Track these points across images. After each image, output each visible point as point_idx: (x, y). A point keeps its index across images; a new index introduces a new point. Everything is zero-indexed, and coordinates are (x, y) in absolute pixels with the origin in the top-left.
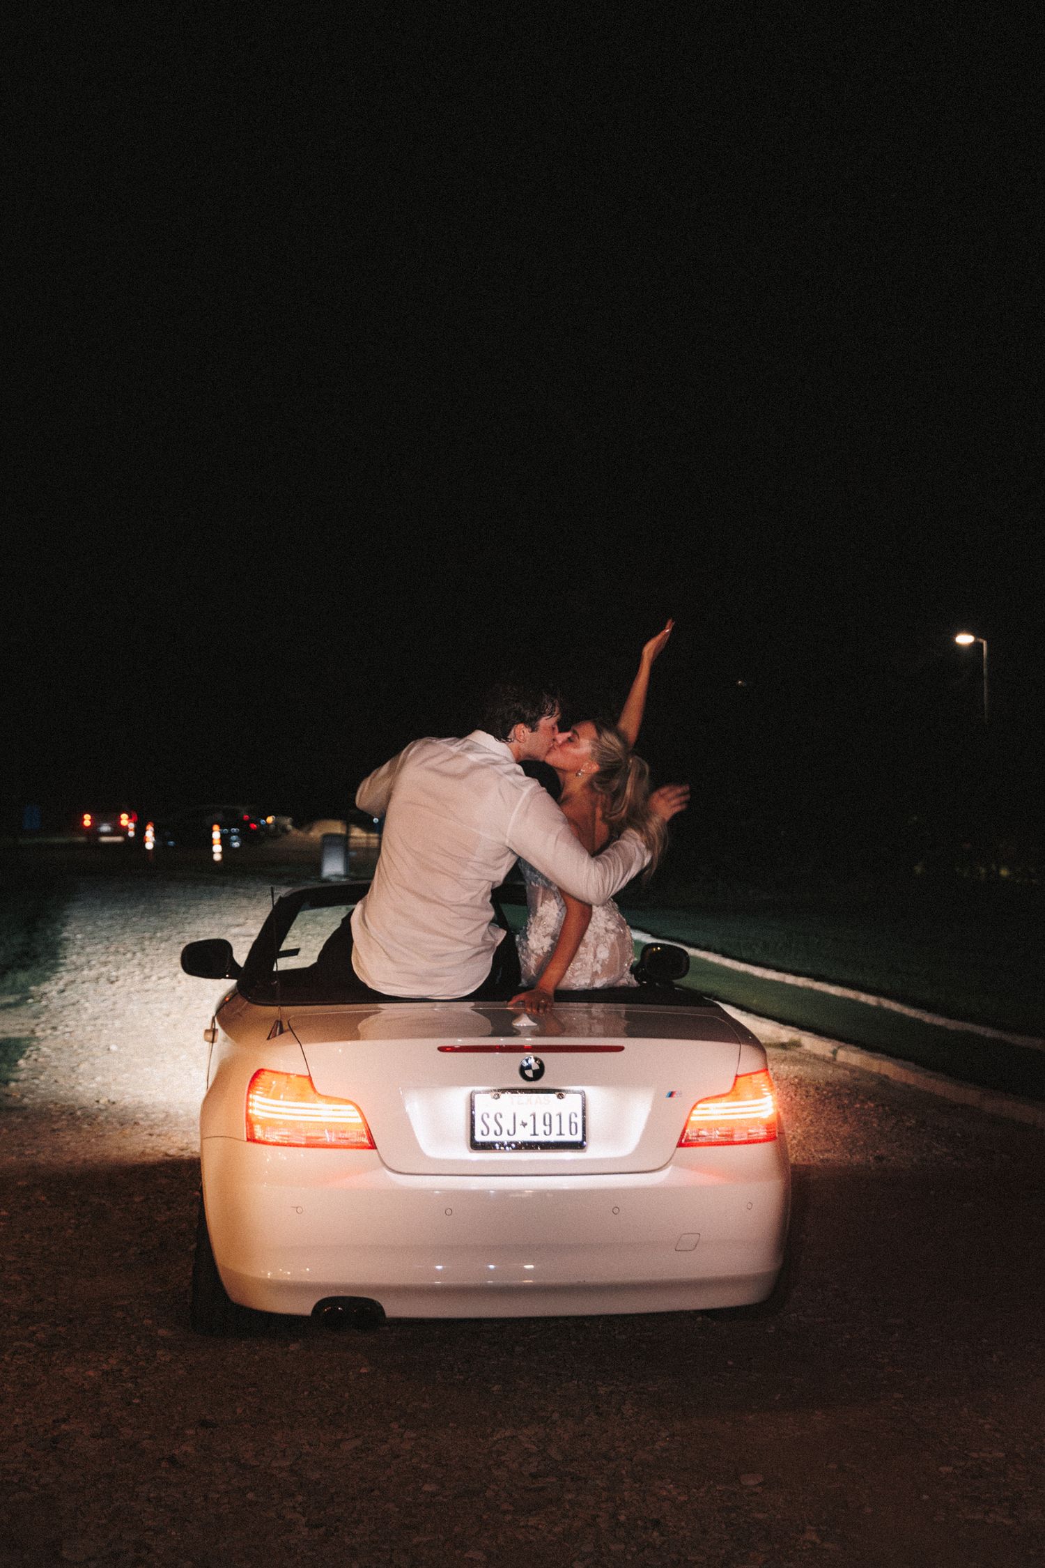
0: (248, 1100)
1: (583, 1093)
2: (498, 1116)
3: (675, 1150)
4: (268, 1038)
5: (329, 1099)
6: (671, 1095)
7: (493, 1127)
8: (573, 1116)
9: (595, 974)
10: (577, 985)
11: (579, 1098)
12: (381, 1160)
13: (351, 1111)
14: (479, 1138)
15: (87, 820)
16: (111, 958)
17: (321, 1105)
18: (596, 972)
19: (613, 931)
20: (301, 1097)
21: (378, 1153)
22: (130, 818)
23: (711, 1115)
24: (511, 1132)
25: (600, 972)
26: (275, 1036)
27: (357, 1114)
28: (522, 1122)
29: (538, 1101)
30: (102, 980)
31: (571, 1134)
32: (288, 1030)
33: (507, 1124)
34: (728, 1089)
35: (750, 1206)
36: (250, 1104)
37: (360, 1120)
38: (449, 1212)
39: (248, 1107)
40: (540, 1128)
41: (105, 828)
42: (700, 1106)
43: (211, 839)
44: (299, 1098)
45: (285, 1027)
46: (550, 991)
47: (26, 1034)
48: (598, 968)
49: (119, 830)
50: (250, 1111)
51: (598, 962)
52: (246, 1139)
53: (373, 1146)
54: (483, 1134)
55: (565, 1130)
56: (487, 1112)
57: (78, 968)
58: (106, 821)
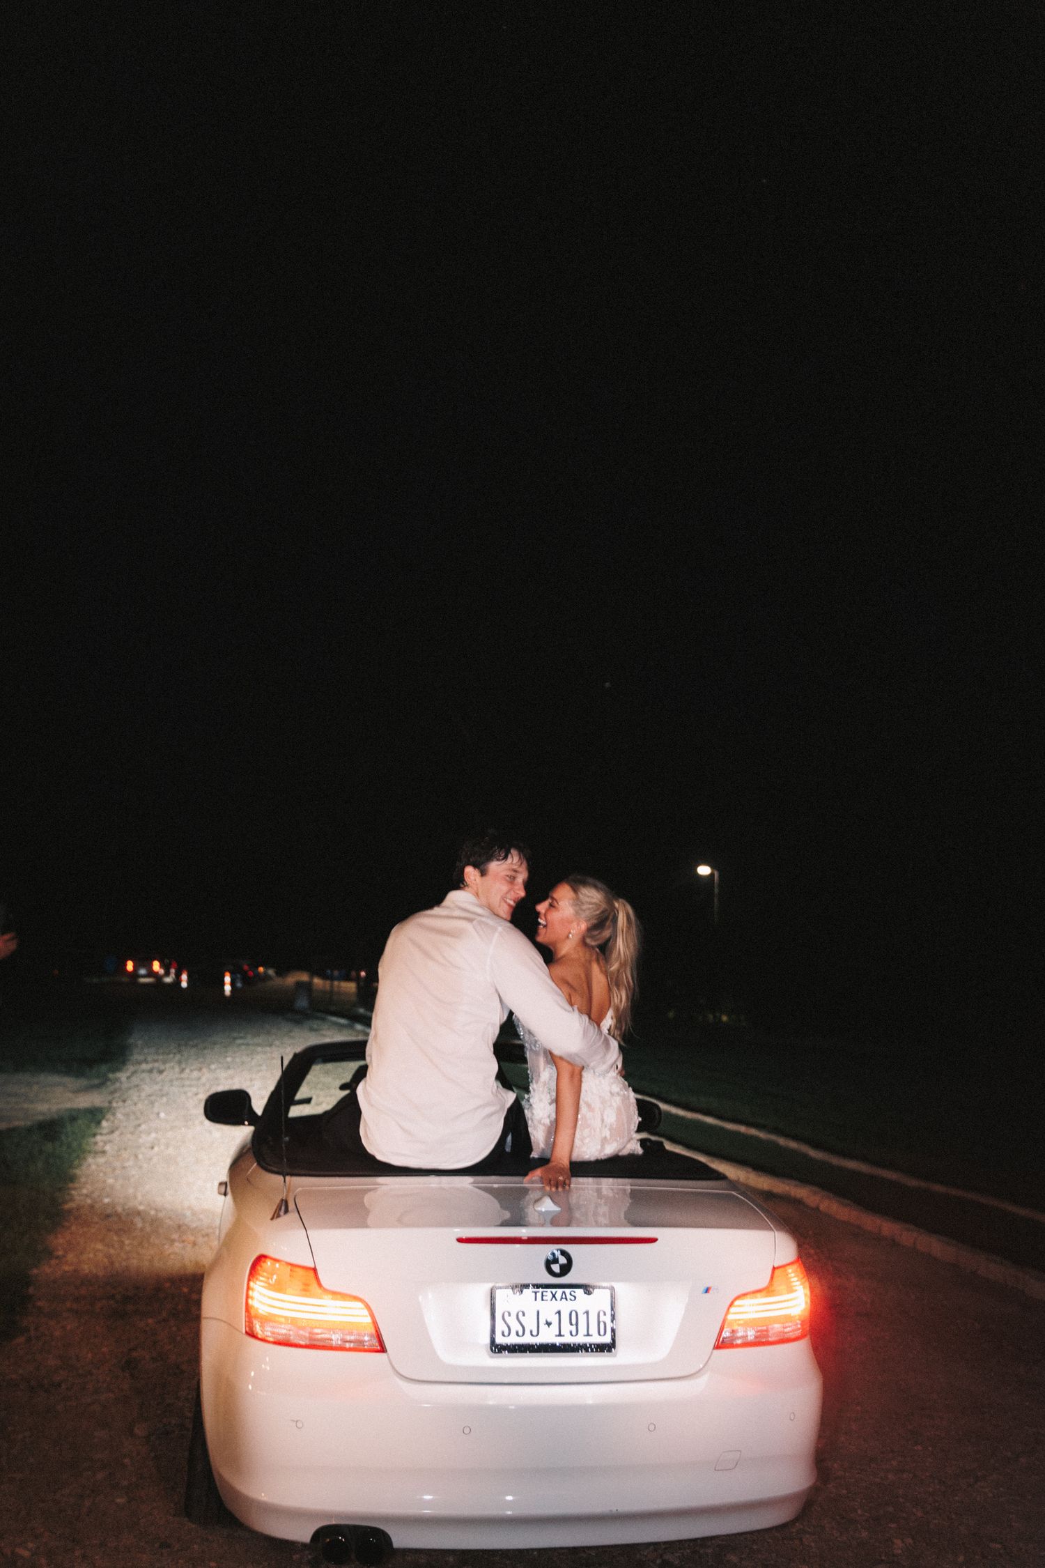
0: (248, 1288)
1: (612, 1289)
2: (521, 1314)
3: (712, 1353)
4: (272, 1219)
5: (335, 1294)
6: (707, 1290)
7: (515, 1327)
8: (602, 1314)
9: (604, 1141)
10: (588, 1153)
11: (608, 1292)
12: (393, 1368)
13: (359, 1309)
14: (500, 1340)
15: (130, 966)
16: (161, 1057)
17: (327, 1301)
18: (605, 1138)
19: (618, 1094)
20: (306, 1291)
21: (389, 1357)
22: (161, 967)
23: (745, 1313)
24: (535, 1333)
25: (608, 1137)
26: (279, 1216)
27: (366, 1312)
28: (547, 1321)
29: (564, 1296)
30: (155, 1071)
31: (600, 1335)
32: (293, 1212)
33: (530, 1324)
34: (764, 1282)
35: (792, 1417)
36: (250, 1293)
37: (369, 1320)
38: (467, 1431)
39: (247, 1297)
40: (566, 1328)
41: (143, 971)
42: (737, 1303)
43: (223, 981)
44: (304, 1293)
45: (291, 1206)
46: (566, 1163)
47: (106, 1105)
48: (607, 1133)
49: (151, 973)
50: (250, 1301)
51: (606, 1126)
52: (244, 1332)
53: (383, 1349)
54: (503, 1335)
55: (593, 1330)
56: (509, 1310)
57: (139, 1063)
58: (144, 966)
